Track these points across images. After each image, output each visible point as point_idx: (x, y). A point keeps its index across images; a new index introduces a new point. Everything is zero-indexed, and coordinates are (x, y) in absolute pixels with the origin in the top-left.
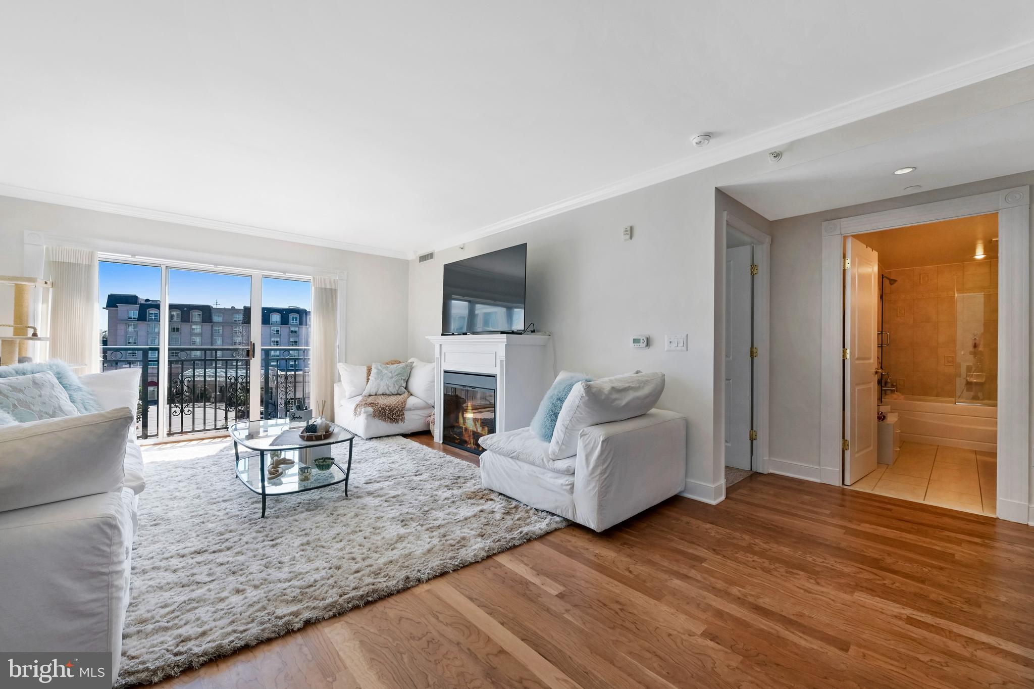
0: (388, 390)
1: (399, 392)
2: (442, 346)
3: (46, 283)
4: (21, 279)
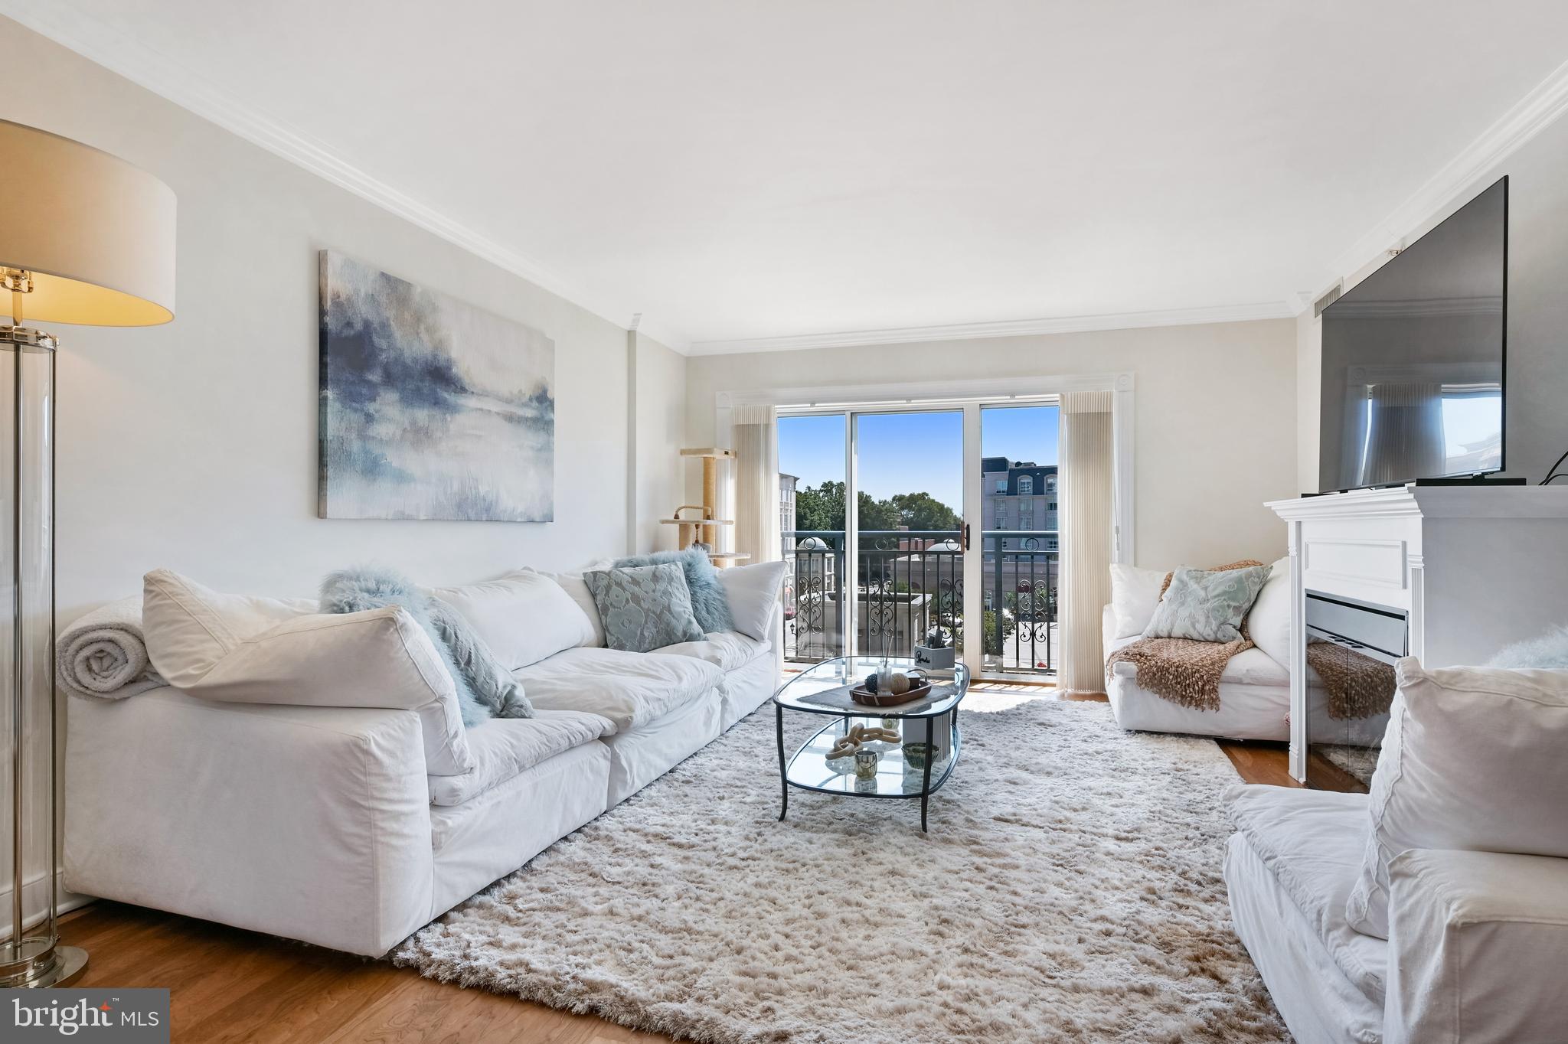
0: (1195, 628)
1: (1220, 635)
2: (1304, 526)
3: (727, 453)
4: (709, 451)
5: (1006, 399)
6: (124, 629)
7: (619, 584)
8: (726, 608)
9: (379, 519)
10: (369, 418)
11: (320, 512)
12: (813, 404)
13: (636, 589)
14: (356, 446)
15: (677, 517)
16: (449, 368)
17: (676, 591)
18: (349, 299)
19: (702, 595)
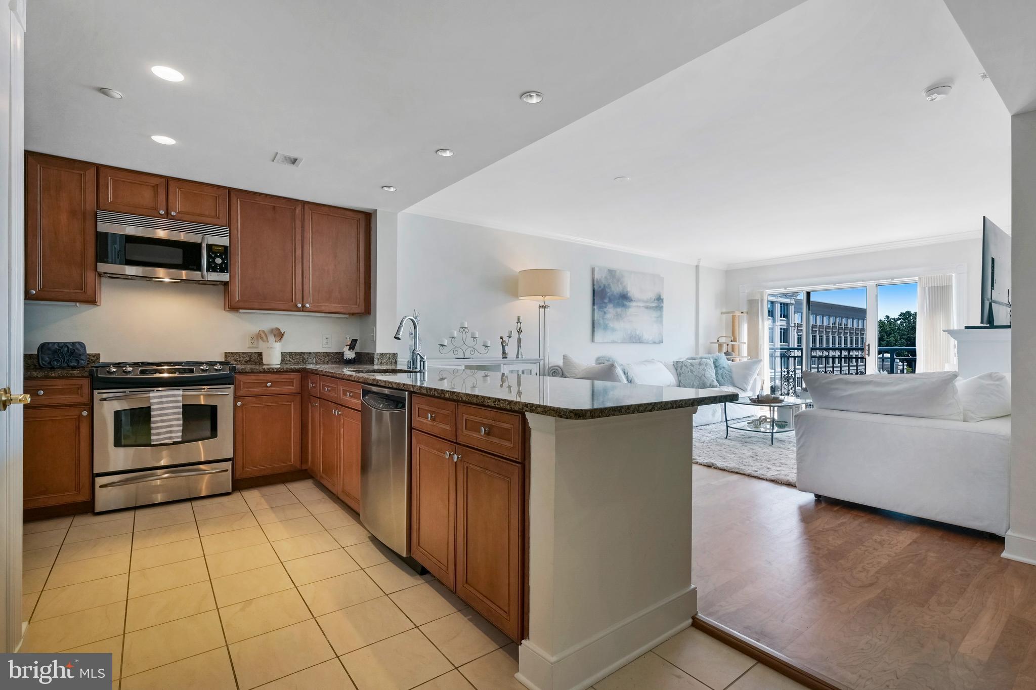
3: (742, 313)
4: (733, 312)
5: (889, 281)
6: (559, 367)
7: (686, 366)
8: (731, 377)
9: (607, 342)
10: (605, 313)
11: (593, 340)
12: (785, 288)
13: (692, 368)
14: (601, 322)
15: (718, 341)
16: (627, 294)
17: (708, 369)
18: (600, 280)
19: (720, 371)
